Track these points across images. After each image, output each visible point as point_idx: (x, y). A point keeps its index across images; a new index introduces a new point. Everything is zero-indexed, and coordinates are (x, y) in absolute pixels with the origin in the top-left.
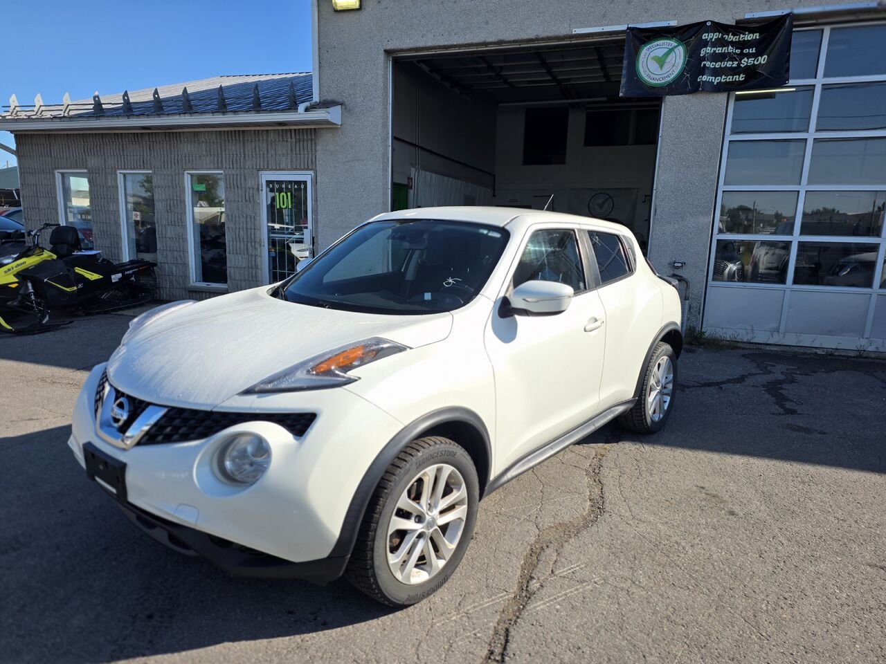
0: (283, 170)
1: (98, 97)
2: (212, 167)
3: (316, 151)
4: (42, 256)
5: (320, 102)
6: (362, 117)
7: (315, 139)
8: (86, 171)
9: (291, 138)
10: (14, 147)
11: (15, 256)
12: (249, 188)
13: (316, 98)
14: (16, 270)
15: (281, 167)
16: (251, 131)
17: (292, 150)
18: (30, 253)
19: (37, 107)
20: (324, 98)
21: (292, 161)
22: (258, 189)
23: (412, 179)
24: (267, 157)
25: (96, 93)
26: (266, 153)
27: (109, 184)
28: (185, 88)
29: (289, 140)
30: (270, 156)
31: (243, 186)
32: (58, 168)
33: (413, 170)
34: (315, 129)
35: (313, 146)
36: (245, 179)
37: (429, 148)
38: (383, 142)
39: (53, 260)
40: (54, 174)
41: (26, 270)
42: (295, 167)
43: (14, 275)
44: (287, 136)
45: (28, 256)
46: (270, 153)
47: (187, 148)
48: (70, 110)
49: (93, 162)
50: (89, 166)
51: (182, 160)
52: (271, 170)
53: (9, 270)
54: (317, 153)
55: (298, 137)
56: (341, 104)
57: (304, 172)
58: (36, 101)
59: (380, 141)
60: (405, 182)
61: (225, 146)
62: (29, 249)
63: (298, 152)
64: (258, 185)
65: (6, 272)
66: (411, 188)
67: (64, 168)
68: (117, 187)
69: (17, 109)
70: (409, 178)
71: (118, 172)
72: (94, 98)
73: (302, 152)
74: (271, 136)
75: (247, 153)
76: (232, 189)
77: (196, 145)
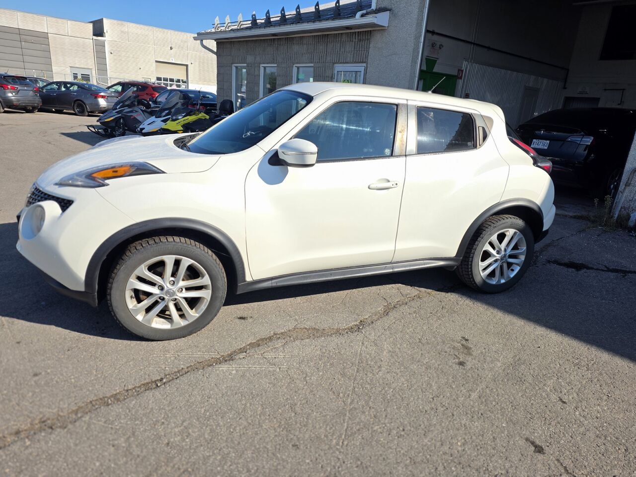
0: (347, 63)
1: (255, 15)
2: (308, 62)
3: (369, 48)
4: (198, 116)
5: (376, 10)
6: (403, 19)
7: (370, 39)
8: (245, 65)
9: (355, 39)
10: (215, 50)
11: (183, 115)
12: (327, 77)
13: (374, 7)
14: (183, 123)
15: (347, 61)
16: (332, 34)
17: (355, 48)
18: (192, 113)
19: (227, 24)
20: (380, 6)
21: (353, 57)
22: (332, 77)
23: (462, 71)
24: (340, 53)
25: (254, 13)
26: (339, 50)
27: (256, 74)
28: (299, 5)
29: (354, 40)
30: (341, 52)
31: (323, 75)
32: (234, 63)
33: (465, 63)
34: (371, 31)
35: (368, 43)
36: (325, 70)
37: (487, 46)
38: (415, 39)
39: (205, 119)
40: (232, 67)
41: (188, 123)
42: (355, 61)
43: (182, 126)
44: (353, 37)
45: (190, 115)
46: (341, 50)
47: (296, 48)
48: (241, 25)
49: (250, 59)
50: (247, 62)
51: (292, 57)
52: (341, 63)
53: (179, 122)
54: (370, 49)
55: (359, 38)
56: (390, 10)
57: (360, 65)
58: (226, 20)
59: (413, 39)
60: (455, 73)
61: (316, 46)
62: (191, 112)
63: (358, 49)
64: (332, 75)
65: (177, 124)
66: (461, 78)
67: (237, 63)
68: (260, 75)
69: (219, 25)
70: (459, 70)
71: (261, 65)
72: (252, 16)
73: (360, 50)
74: (344, 38)
75: (328, 51)
76: (317, 78)
77: (301, 46)
